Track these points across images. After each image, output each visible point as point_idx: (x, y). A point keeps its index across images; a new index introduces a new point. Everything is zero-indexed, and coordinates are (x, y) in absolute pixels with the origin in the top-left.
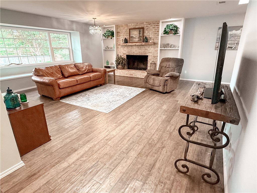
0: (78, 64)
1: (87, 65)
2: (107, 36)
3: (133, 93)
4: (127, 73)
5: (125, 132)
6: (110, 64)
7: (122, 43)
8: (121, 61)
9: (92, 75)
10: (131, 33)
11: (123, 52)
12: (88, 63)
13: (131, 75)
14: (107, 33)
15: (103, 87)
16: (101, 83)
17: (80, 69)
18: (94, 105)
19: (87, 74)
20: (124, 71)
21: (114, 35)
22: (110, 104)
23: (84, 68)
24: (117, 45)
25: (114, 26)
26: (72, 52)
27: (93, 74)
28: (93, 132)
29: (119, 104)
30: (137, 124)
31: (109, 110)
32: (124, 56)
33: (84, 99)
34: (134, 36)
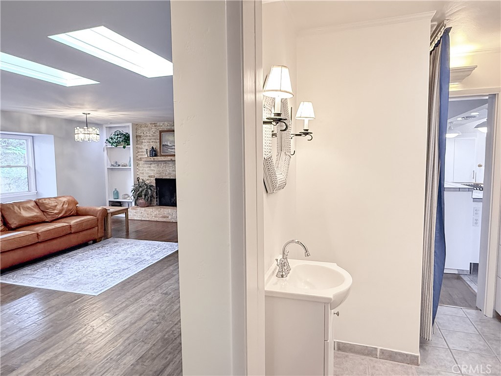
0: (45, 200)
1: (64, 202)
2: (115, 142)
3: (160, 253)
4: (155, 213)
5: (124, 325)
6: (121, 196)
7: (146, 156)
8: (143, 190)
9: (74, 221)
10: (163, 139)
11: (148, 173)
12: (68, 198)
13: (164, 217)
14: (114, 138)
15: (98, 246)
16: (96, 237)
17: (47, 209)
18: (70, 282)
19: (63, 220)
20: (149, 210)
21: (129, 140)
22: (106, 278)
23: (59, 207)
24: (137, 159)
25: (130, 125)
26: (33, 173)
27: (78, 220)
28: (57, 333)
29: (125, 275)
30: (151, 310)
31: (100, 289)
32: (149, 181)
33: (50, 273)
34: (169, 145)
